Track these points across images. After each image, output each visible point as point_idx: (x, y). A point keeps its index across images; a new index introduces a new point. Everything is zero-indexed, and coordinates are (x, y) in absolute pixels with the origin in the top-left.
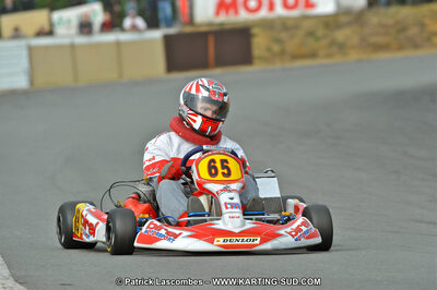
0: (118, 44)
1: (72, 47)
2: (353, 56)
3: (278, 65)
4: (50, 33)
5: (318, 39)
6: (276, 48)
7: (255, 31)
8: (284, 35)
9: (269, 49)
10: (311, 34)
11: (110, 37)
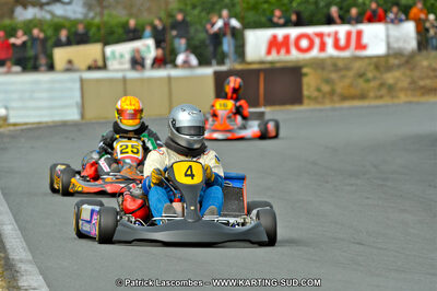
0: (169, 78)
1: (124, 80)
2: (403, 98)
3: (328, 106)
4: (104, 67)
5: (368, 81)
6: (326, 88)
7: (305, 70)
8: (334, 76)
9: (319, 90)
10: (361, 75)
11: (162, 73)
